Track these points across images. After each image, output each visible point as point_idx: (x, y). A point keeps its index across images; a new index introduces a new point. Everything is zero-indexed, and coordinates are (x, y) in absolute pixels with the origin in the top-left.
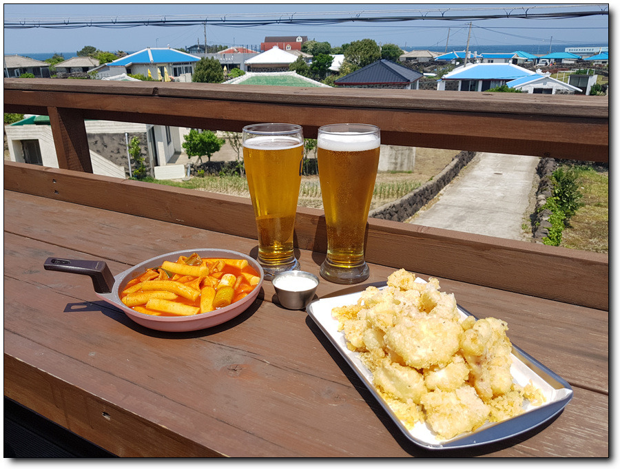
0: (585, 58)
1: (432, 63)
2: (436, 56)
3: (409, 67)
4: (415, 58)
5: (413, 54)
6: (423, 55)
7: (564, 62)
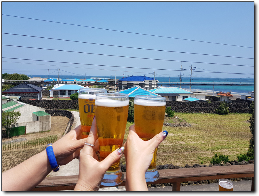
0: (97, 81)
1: (43, 82)
3: (34, 84)
5: (34, 79)
6: (38, 79)
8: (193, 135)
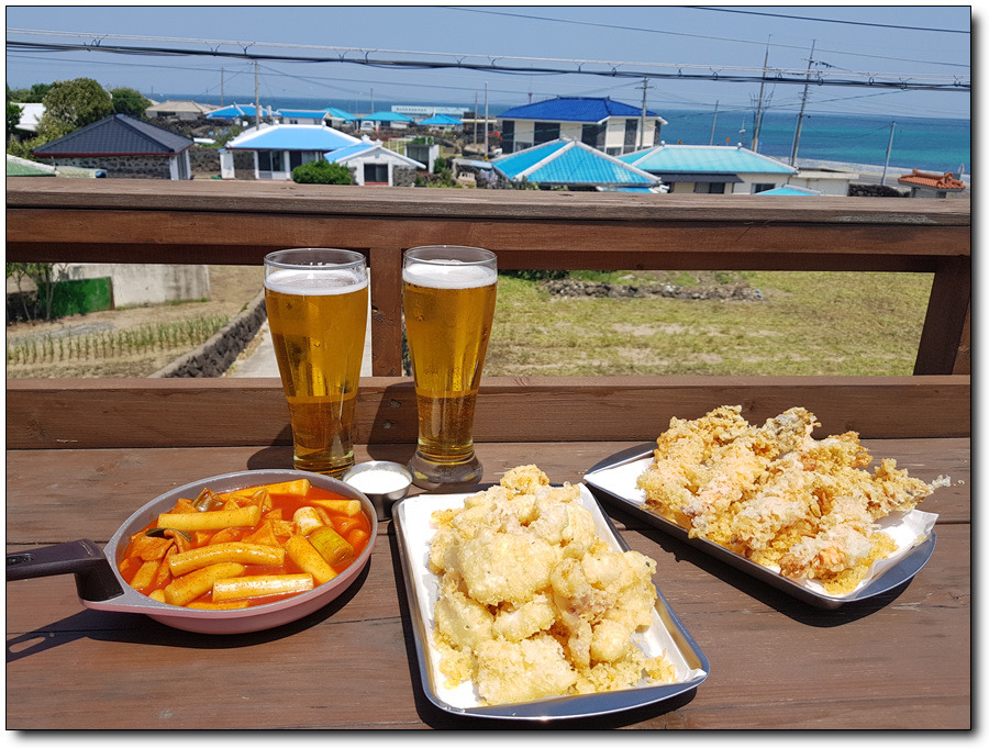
0: (418, 121)
1: (202, 122)
2: (208, 111)
3: (166, 128)
4: (173, 114)
5: (168, 107)
6: (186, 109)
7: (393, 126)
8: (764, 333)
